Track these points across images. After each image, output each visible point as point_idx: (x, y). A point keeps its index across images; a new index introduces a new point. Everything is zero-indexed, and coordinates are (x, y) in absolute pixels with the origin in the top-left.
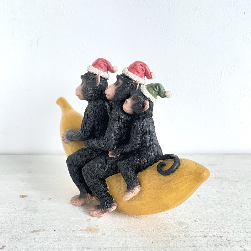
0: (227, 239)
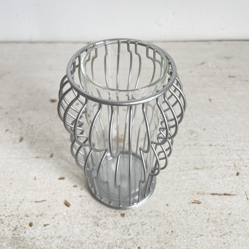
0: (228, 148)
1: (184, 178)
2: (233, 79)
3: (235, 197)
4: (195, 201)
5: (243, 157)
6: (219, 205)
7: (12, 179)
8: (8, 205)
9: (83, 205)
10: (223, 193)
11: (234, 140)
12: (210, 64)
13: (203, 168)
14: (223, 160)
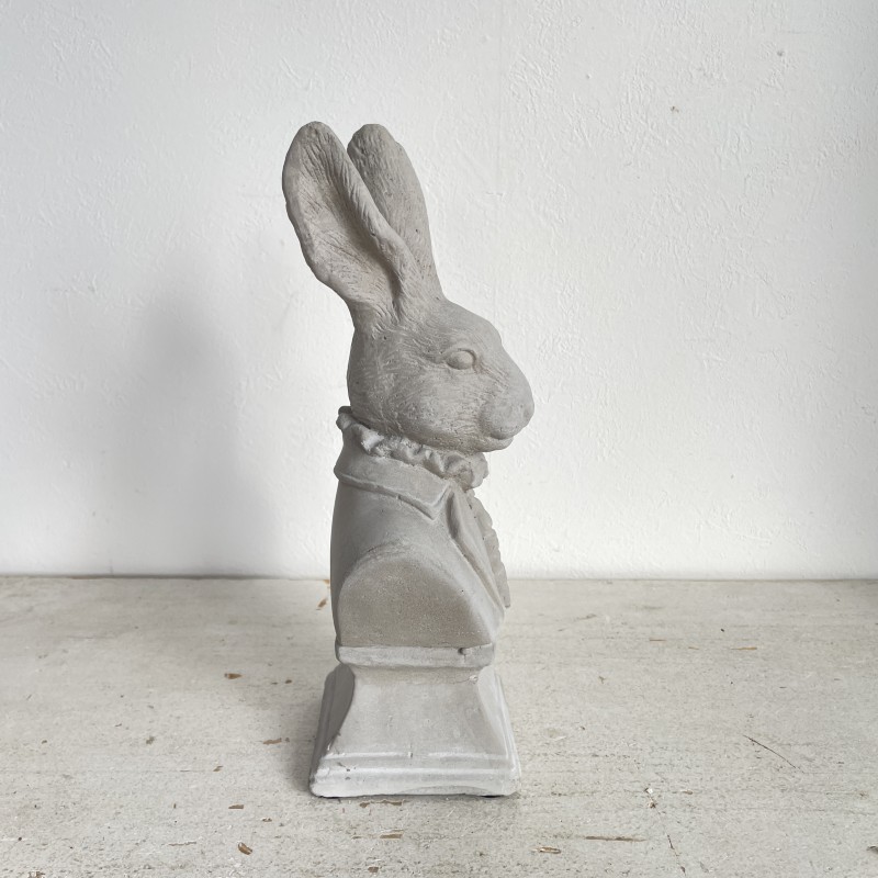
1: (525, 809)
2: (660, 644)
3: (643, 843)
4: (547, 849)
5: (670, 777)
6: (603, 857)
7: (121, 807)
8: (108, 848)
9: (281, 851)
10: (615, 836)
11: (652, 748)
12: (608, 618)
13: (573, 793)
14: (621, 781)
